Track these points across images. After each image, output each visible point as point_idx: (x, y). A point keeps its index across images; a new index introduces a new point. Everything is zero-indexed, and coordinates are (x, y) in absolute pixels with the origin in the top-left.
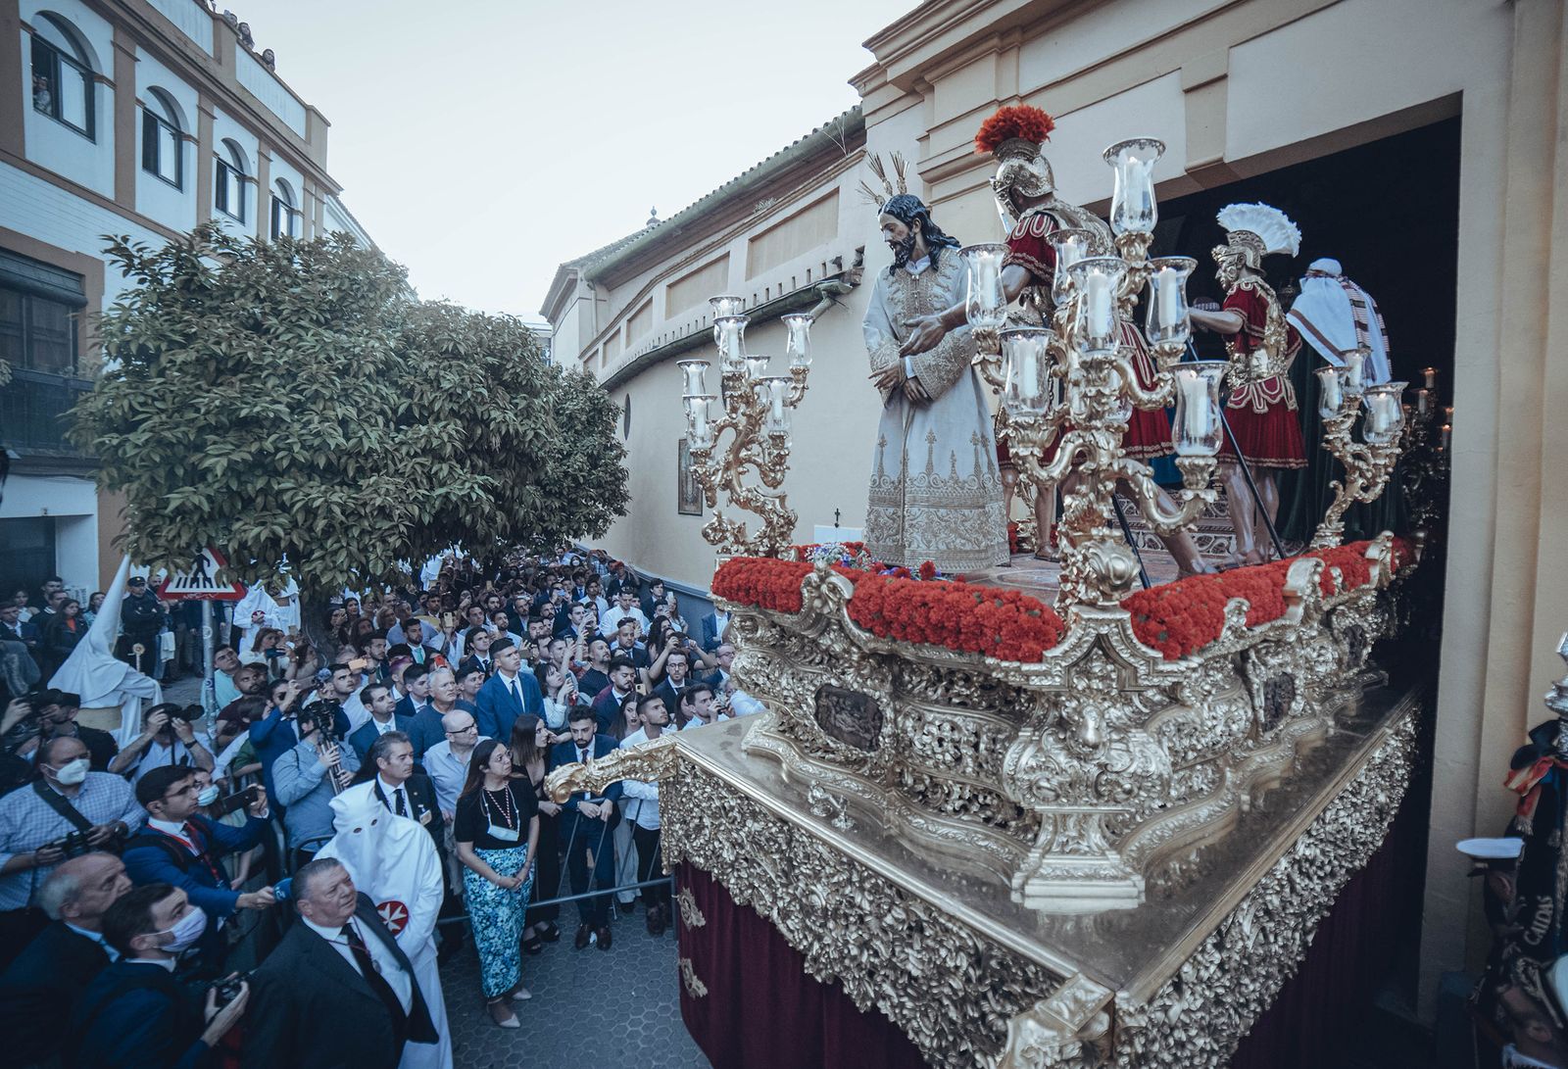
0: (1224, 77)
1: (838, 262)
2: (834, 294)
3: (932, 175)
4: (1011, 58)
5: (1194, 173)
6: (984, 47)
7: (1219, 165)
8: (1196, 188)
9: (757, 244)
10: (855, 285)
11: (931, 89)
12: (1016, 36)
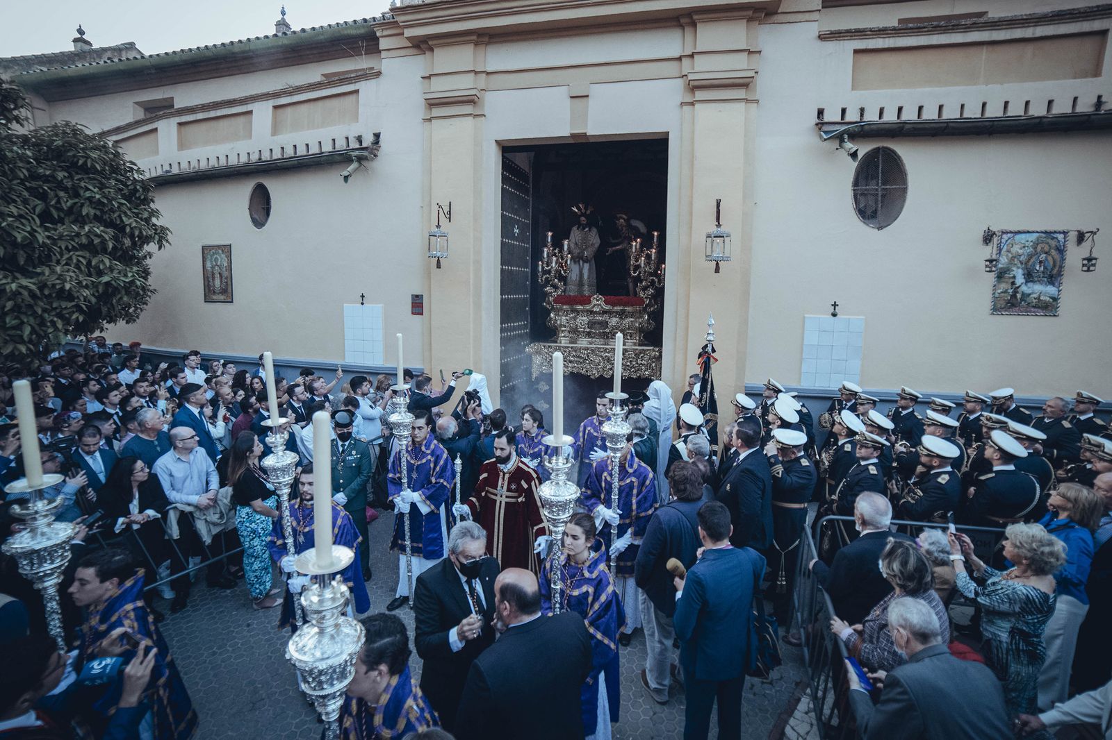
0: (588, 96)
1: (359, 139)
2: (360, 159)
3: (433, 101)
4: (481, 49)
5: (573, 136)
6: (468, 38)
7: (585, 135)
8: (572, 141)
9: (280, 111)
10: (376, 156)
11: (431, 50)
12: (486, 39)
